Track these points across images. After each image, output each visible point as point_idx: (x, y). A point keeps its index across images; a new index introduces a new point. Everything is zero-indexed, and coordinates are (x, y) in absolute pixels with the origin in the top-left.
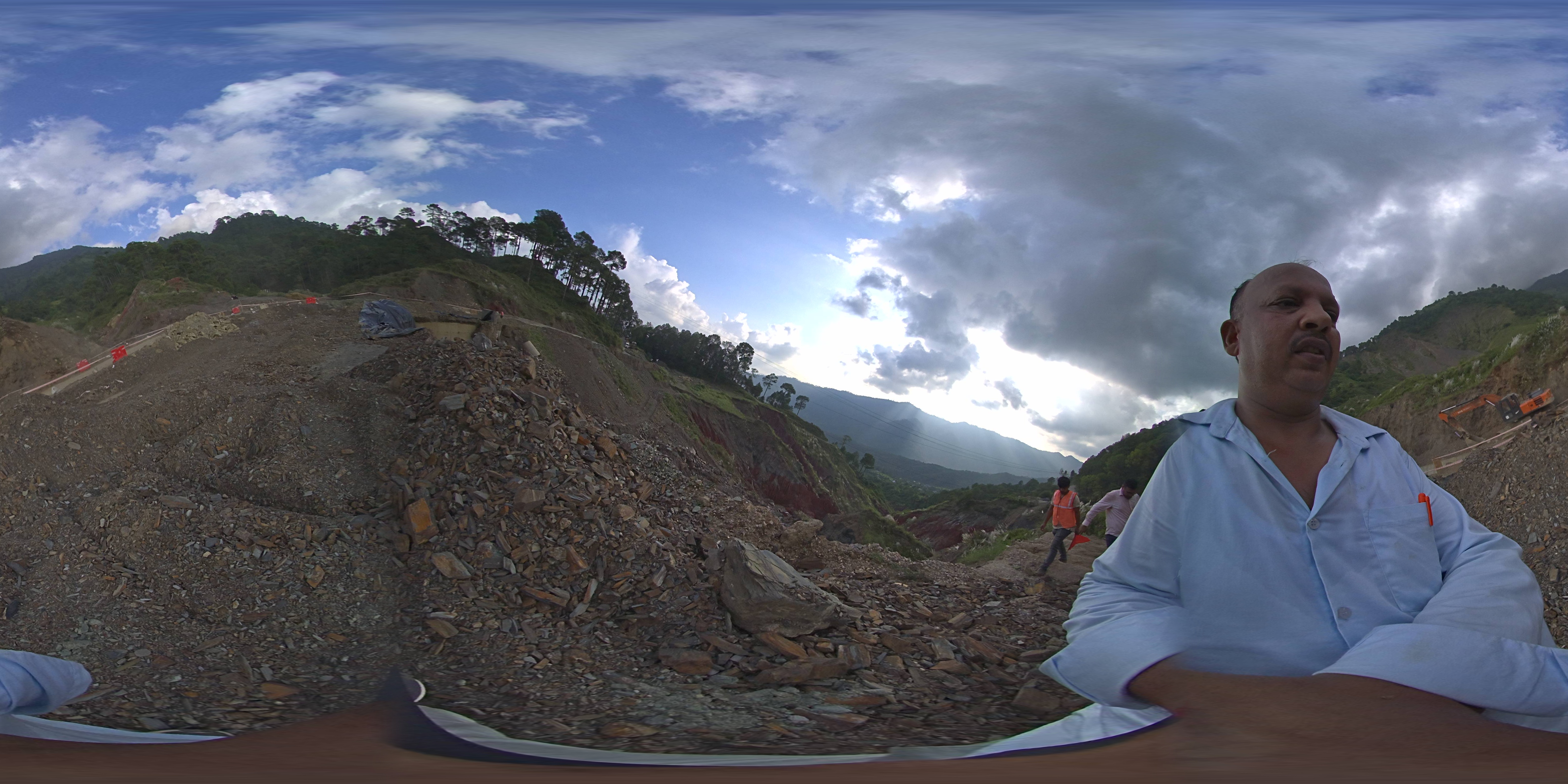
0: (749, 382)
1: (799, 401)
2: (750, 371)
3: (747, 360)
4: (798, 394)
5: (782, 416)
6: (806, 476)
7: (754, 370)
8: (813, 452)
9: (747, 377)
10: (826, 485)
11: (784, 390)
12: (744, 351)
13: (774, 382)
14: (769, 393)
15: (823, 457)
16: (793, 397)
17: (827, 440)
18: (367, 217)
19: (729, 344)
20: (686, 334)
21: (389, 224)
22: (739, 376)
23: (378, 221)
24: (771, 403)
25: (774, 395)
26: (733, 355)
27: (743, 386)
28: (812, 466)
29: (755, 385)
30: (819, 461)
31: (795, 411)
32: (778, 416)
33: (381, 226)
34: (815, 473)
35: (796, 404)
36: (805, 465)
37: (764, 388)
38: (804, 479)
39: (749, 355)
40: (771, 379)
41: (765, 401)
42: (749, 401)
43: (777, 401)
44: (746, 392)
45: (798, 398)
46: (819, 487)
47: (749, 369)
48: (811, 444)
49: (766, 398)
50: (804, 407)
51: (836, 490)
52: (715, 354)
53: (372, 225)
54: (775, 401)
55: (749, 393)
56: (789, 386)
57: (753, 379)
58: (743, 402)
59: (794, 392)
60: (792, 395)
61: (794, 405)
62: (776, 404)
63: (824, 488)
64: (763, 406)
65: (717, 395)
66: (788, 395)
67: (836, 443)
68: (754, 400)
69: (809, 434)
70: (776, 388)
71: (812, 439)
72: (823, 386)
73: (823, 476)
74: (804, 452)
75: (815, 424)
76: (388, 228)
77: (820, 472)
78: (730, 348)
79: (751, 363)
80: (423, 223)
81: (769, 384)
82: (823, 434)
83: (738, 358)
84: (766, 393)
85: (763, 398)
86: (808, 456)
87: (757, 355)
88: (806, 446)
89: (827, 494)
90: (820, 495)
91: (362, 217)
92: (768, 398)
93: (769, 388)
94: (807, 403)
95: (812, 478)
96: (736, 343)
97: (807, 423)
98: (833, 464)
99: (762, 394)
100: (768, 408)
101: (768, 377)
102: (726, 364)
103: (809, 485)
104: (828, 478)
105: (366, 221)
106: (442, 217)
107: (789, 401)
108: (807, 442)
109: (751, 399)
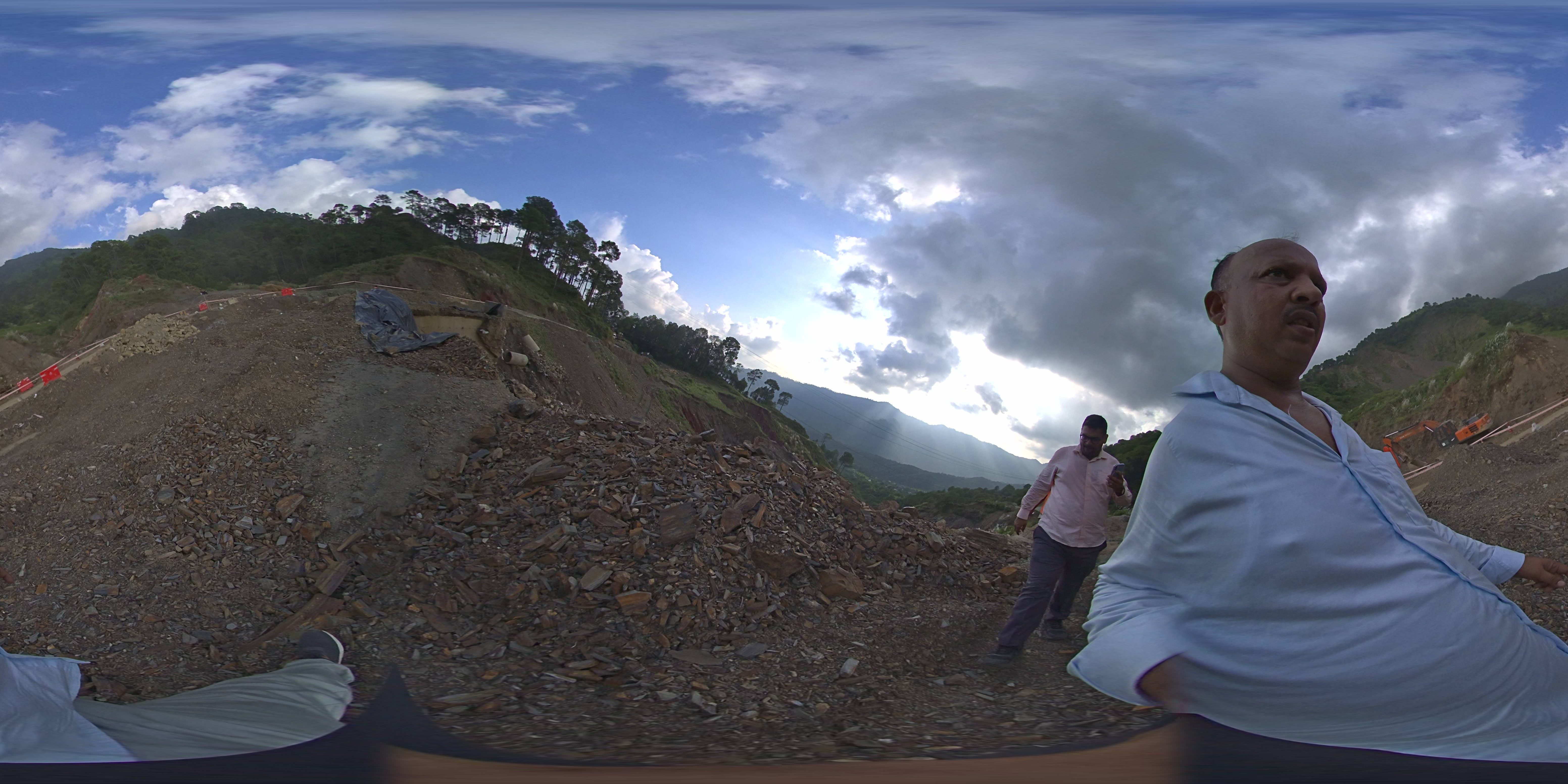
0: (734, 377)
1: (783, 397)
2: (735, 366)
3: (733, 355)
4: (782, 390)
5: (765, 412)
7: (739, 364)
9: (733, 371)
11: (768, 386)
12: (730, 346)
13: (759, 377)
14: (753, 388)
16: (777, 393)
17: (808, 437)
18: (342, 205)
19: (716, 337)
20: (672, 326)
21: (365, 212)
22: (725, 370)
23: (354, 209)
24: (755, 398)
25: (758, 391)
26: (719, 350)
27: (727, 380)
29: (740, 379)
31: (778, 407)
32: (761, 411)
33: (356, 215)
35: (780, 400)
37: (749, 383)
39: (735, 350)
40: (755, 374)
41: (749, 396)
42: (733, 395)
43: (761, 396)
44: (730, 386)
45: (781, 395)
47: (734, 363)
48: (794, 441)
49: (750, 393)
50: (787, 404)
52: (700, 348)
53: (347, 213)
54: (759, 397)
55: (733, 388)
56: (773, 382)
57: (739, 373)
58: (727, 395)
59: (778, 388)
60: (776, 390)
61: (777, 401)
62: (759, 399)
64: (746, 402)
65: (703, 389)
66: (772, 391)
67: (818, 441)
68: (738, 395)
69: (792, 431)
70: (760, 384)
71: (794, 436)
72: (806, 383)
75: (797, 421)
76: (364, 216)
78: (717, 342)
79: (737, 358)
80: (401, 210)
81: (753, 379)
82: (806, 432)
83: (725, 352)
84: (750, 388)
85: (747, 392)
87: (743, 349)
88: (789, 443)
91: (337, 206)
92: (752, 393)
93: (753, 383)
94: (790, 400)
96: (723, 337)
97: (789, 419)
99: (746, 390)
100: (751, 404)
101: (753, 372)
102: (712, 358)
105: (341, 209)
106: (422, 204)
107: (773, 397)
108: (789, 439)
109: (735, 394)
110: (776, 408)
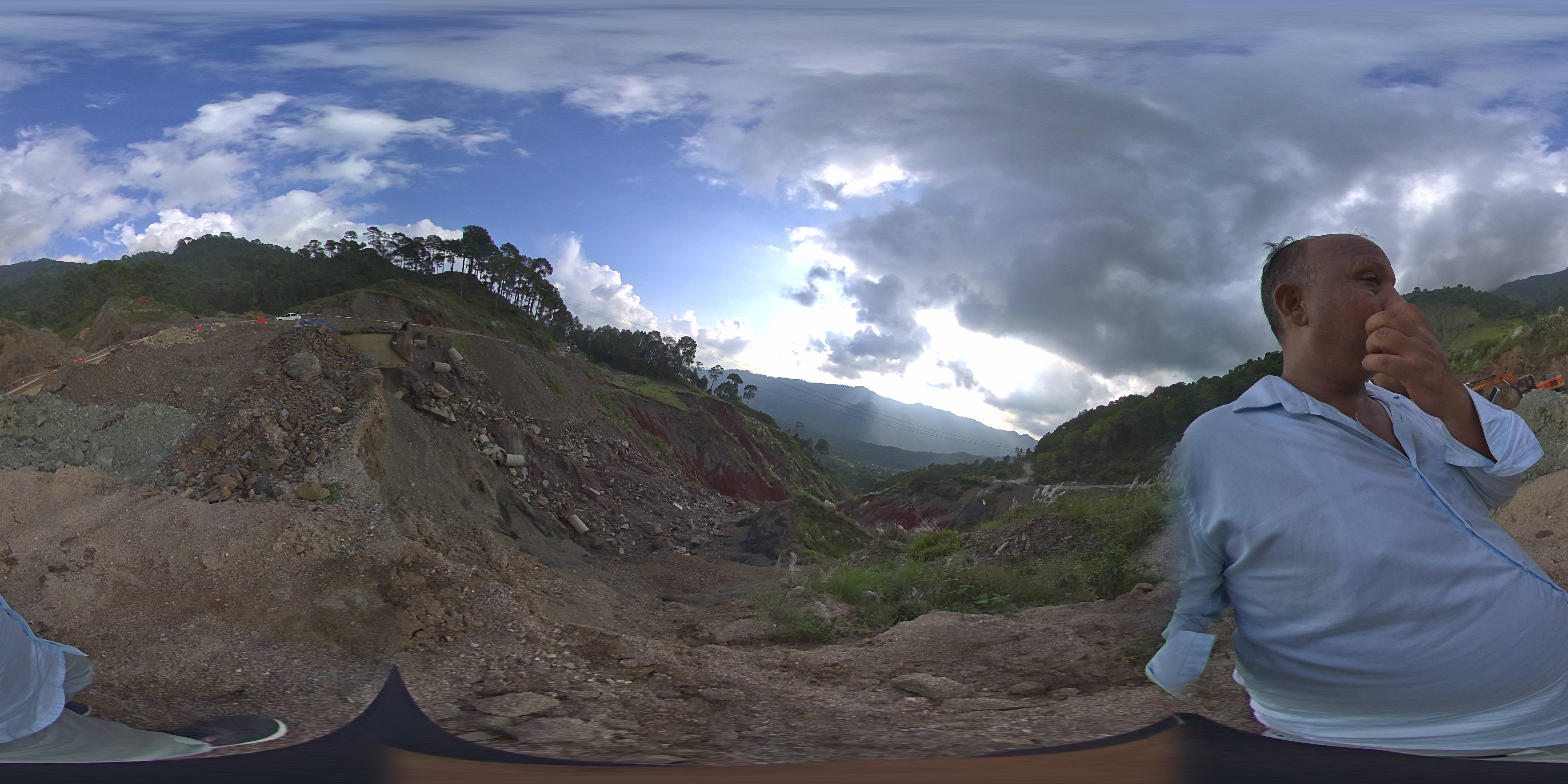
0: (693, 375)
1: (748, 391)
2: (694, 365)
3: (691, 354)
4: (744, 385)
5: (730, 406)
6: (753, 464)
7: (698, 363)
8: (764, 440)
9: (692, 370)
10: (777, 473)
11: (731, 381)
12: (686, 345)
13: (721, 373)
14: (716, 385)
15: (775, 445)
16: (741, 388)
17: (779, 428)
18: (317, 241)
19: (670, 339)
20: (627, 333)
21: (336, 247)
22: (685, 371)
24: (719, 395)
25: (721, 387)
26: (675, 351)
27: (689, 380)
28: (762, 455)
29: (700, 377)
30: (771, 449)
32: (725, 407)
33: (329, 249)
34: (765, 462)
35: (745, 394)
36: (754, 455)
37: (710, 380)
38: (751, 467)
39: (692, 349)
40: (716, 372)
41: (711, 393)
42: (694, 393)
43: (725, 392)
44: (692, 385)
45: (745, 388)
46: (770, 475)
47: (693, 362)
48: (762, 433)
49: (713, 391)
50: (753, 396)
51: (789, 478)
52: (658, 350)
53: (321, 249)
54: (723, 393)
55: (694, 386)
56: (735, 377)
57: (698, 372)
58: (688, 395)
59: (741, 382)
60: (739, 385)
61: (743, 396)
62: (724, 395)
63: (776, 476)
64: (709, 398)
65: (658, 389)
66: (736, 385)
67: (789, 431)
68: (700, 393)
69: (759, 423)
70: (723, 380)
71: (762, 428)
72: (776, 376)
73: (774, 464)
74: (753, 441)
75: (765, 412)
76: (335, 251)
77: (771, 460)
78: (671, 343)
79: (694, 356)
80: (365, 245)
81: (715, 376)
82: (775, 423)
83: (681, 352)
84: (712, 385)
85: (710, 390)
86: (757, 445)
88: (756, 435)
89: (779, 482)
90: (771, 484)
91: (312, 241)
92: (715, 390)
93: (715, 380)
94: (755, 392)
95: (762, 466)
96: (677, 338)
97: (757, 412)
98: (785, 452)
99: (709, 387)
100: (714, 400)
101: (714, 370)
102: (669, 359)
103: (757, 474)
104: (779, 465)
105: (315, 244)
106: (382, 239)
107: (737, 391)
108: (756, 431)
109: (697, 392)
110: (743, 402)
